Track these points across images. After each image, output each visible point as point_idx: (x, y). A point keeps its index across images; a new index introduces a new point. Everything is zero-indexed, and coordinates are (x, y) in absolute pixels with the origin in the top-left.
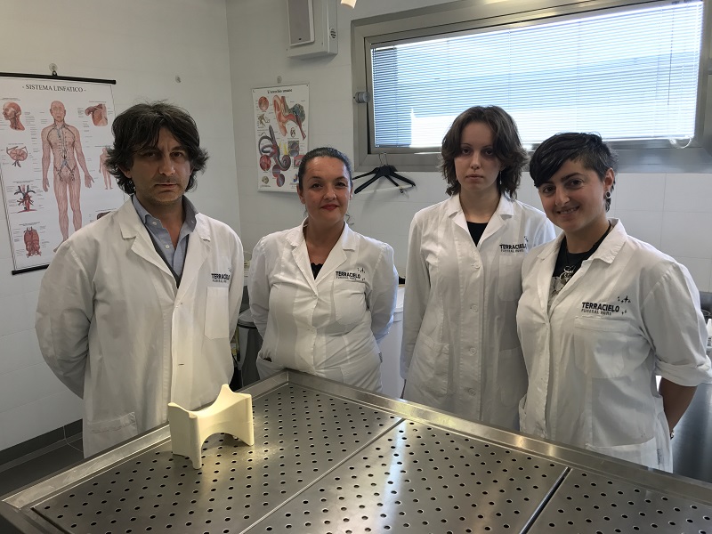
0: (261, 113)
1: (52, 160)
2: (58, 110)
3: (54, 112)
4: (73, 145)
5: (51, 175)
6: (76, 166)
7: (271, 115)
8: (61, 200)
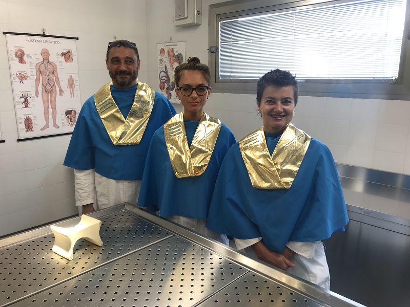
0: (161, 57)
1: (41, 81)
2: (45, 54)
3: (43, 54)
4: (53, 73)
5: (40, 89)
6: (54, 84)
7: (166, 58)
8: (45, 102)
